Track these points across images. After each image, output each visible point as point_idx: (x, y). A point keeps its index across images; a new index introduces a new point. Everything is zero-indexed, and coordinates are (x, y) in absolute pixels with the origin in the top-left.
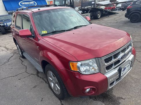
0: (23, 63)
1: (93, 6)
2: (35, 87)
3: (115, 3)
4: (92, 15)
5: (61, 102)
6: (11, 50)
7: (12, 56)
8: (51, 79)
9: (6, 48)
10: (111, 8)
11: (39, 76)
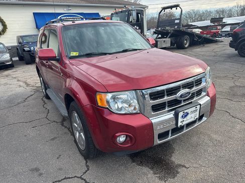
0: (45, 106)
1: (176, 27)
2: (53, 139)
3: (219, 25)
4: (173, 42)
5: (87, 162)
6: (33, 86)
7: (32, 95)
8: (76, 126)
9: (26, 83)
10: (211, 32)
11: (64, 125)
